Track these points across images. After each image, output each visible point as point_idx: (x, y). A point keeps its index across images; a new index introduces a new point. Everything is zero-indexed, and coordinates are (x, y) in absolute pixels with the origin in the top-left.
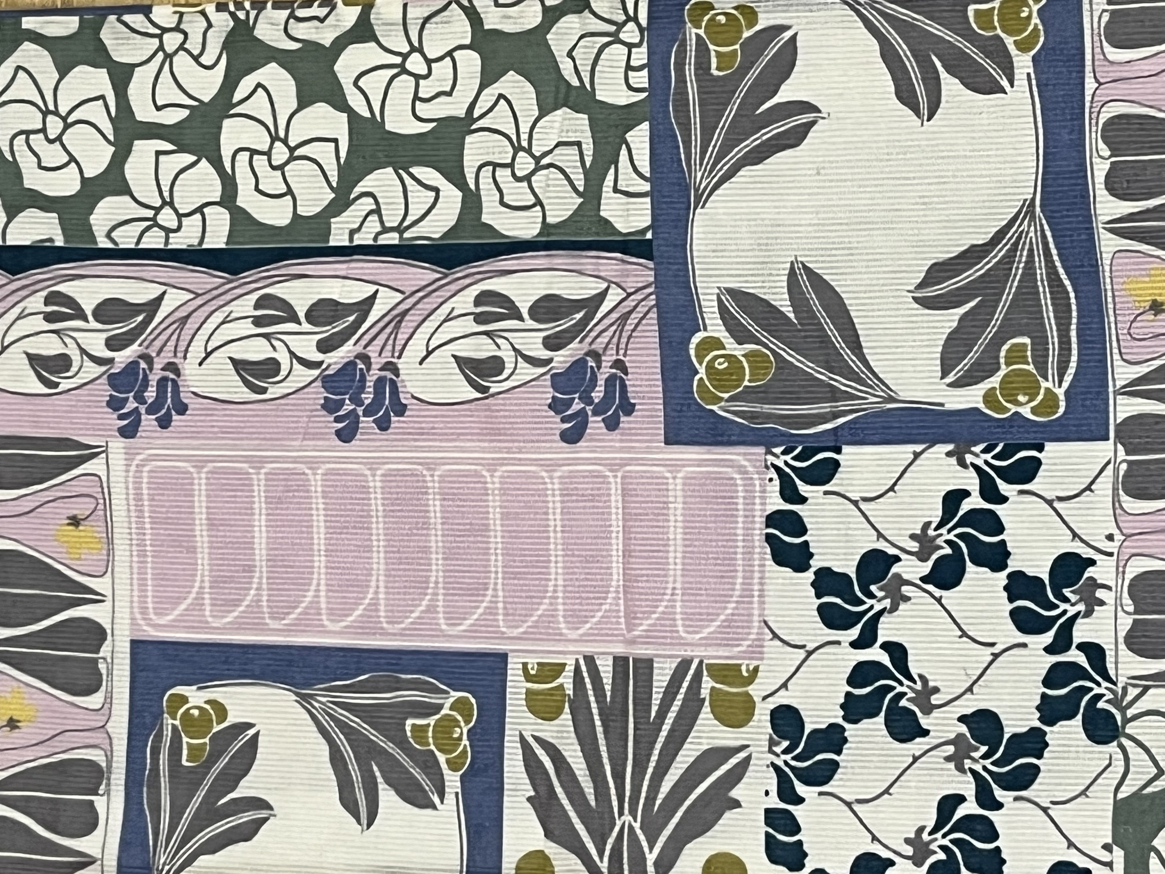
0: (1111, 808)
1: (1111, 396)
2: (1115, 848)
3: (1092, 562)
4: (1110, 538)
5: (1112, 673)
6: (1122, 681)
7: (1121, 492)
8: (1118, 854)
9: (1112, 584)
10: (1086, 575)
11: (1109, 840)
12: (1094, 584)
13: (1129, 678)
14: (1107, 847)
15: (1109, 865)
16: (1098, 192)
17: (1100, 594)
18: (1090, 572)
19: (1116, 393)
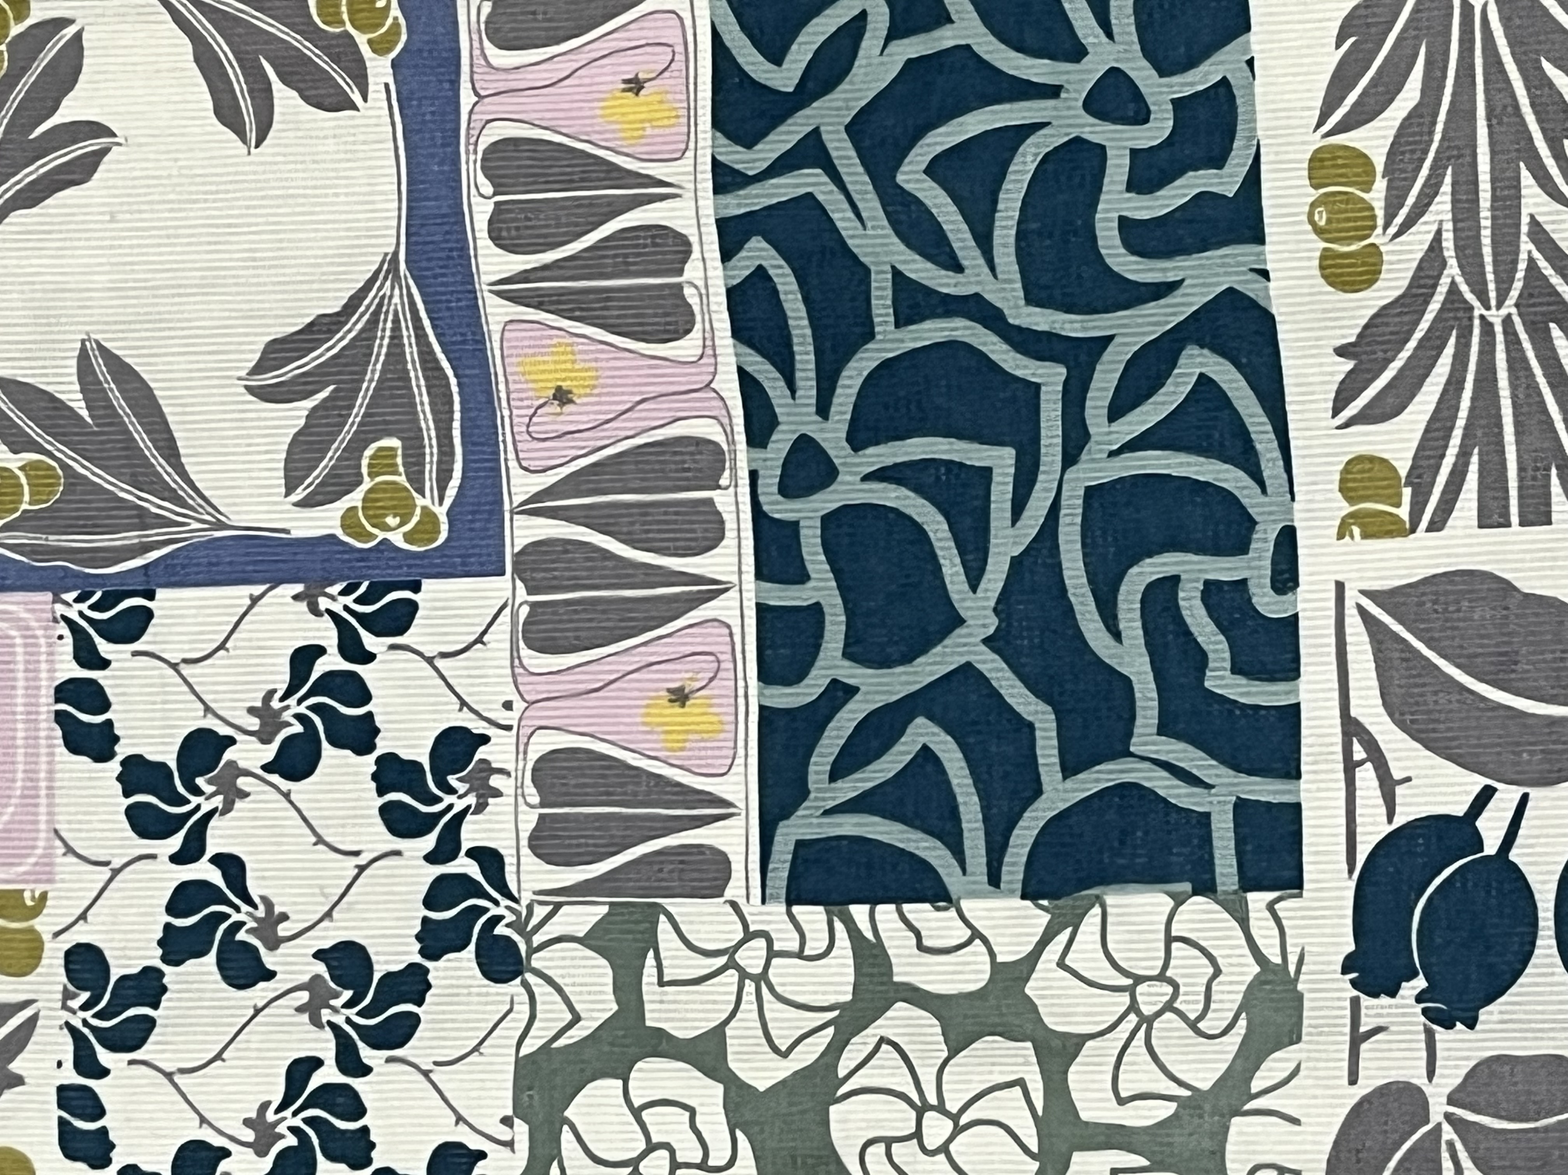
0: (512, 1068)
1: (507, 516)
2: (517, 1121)
3: (484, 739)
4: (508, 705)
5: (513, 887)
6: (526, 898)
7: (522, 644)
8: (521, 1129)
9: (510, 767)
10: (477, 757)
11: (509, 1112)
12: (488, 770)
13: (535, 893)
14: (507, 1121)
15: (509, 1144)
16: (479, 243)
17: (495, 781)
18: (481, 753)
19: (512, 512)
